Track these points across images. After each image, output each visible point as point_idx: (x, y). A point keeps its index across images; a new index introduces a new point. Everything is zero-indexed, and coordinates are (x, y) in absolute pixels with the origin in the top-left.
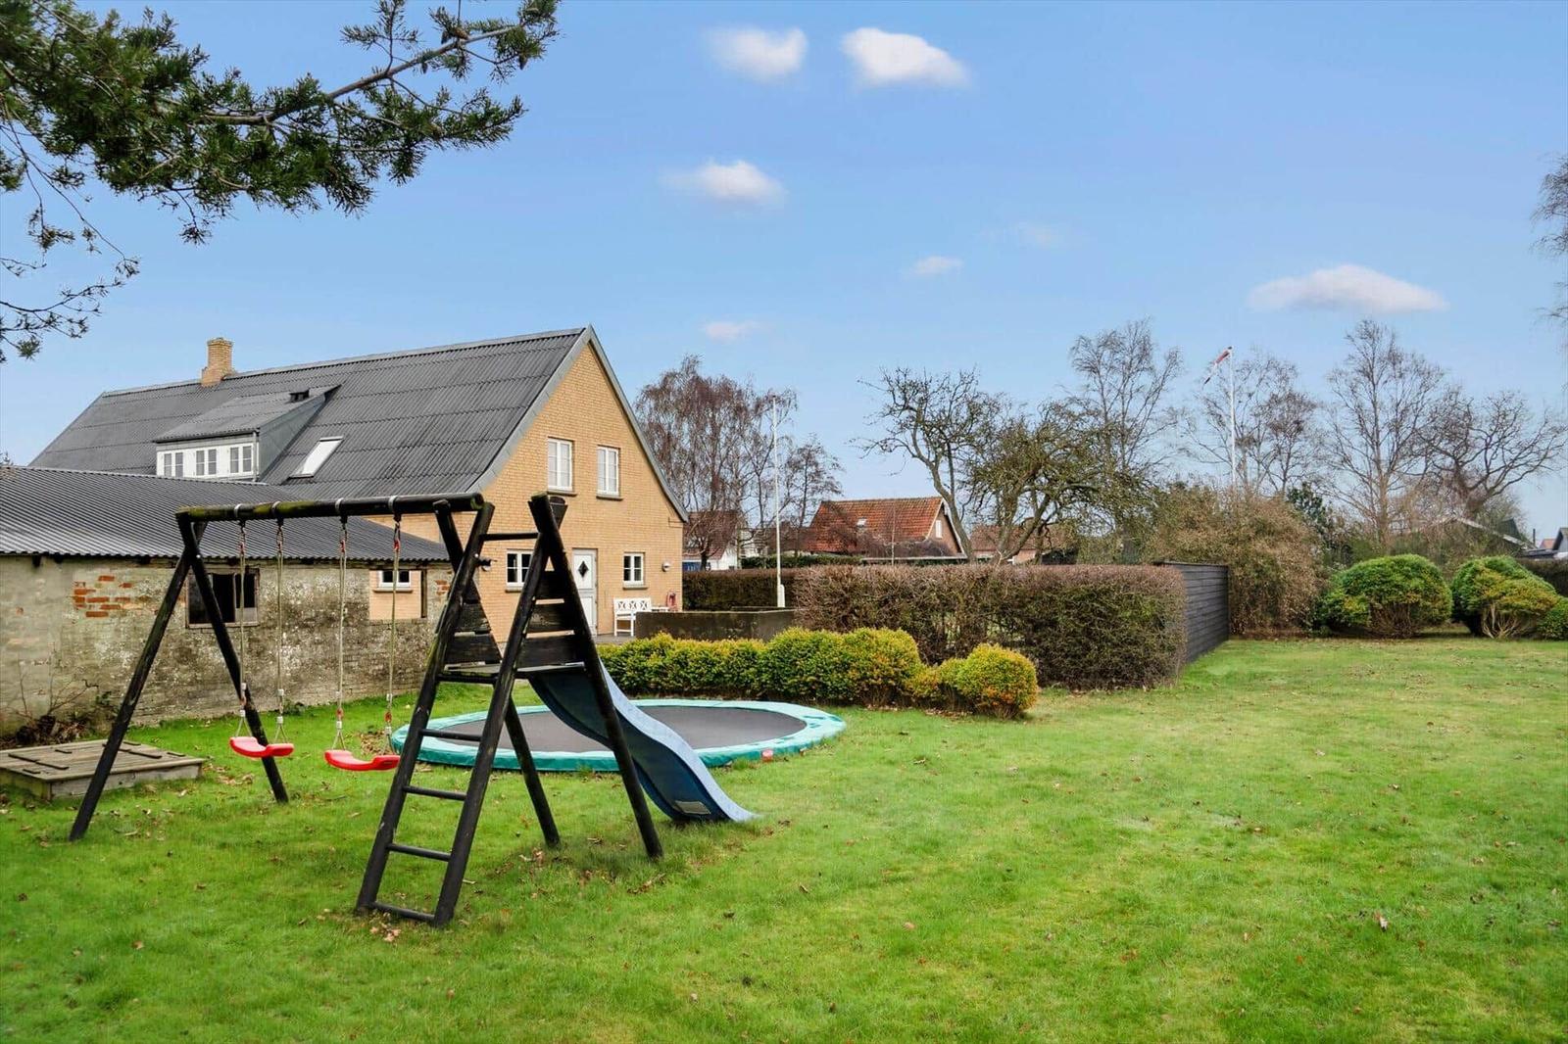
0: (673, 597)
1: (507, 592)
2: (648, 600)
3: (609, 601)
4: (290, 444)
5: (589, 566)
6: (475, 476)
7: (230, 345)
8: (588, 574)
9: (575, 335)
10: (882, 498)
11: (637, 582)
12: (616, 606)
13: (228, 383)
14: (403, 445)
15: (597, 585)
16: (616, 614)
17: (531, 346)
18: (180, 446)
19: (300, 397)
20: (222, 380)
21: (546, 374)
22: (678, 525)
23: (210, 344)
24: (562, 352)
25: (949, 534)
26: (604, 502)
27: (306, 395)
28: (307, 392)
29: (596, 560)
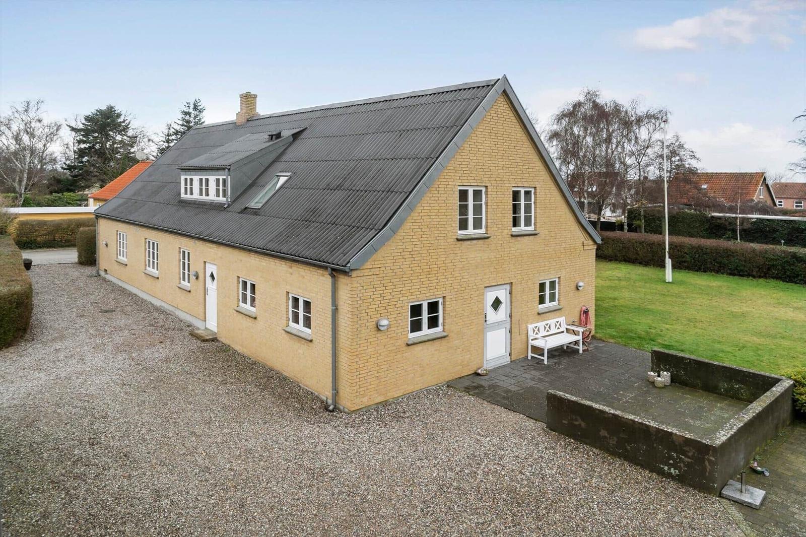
0: (586, 312)
1: (408, 345)
2: (562, 320)
3: (523, 327)
4: (258, 177)
5: (502, 299)
6: (373, 232)
7: (255, 97)
8: (502, 308)
9: (489, 86)
10: (719, 172)
11: (553, 304)
12: (530, 333)
13: (251, 122)
14: (328, 188)
15: (511, 316)
16: (530, 338)
17: (449, 97)
18: (192, 173)
19: (274, 137)
20: (248, 121)
21: (457, 125)
22: (592, 247)
23: (242, 96)
24: (476, 102)
25: (767, 195)
26: (519, 238)
27: (278, 136)
28: (280, 133)
29: (511, 293)
